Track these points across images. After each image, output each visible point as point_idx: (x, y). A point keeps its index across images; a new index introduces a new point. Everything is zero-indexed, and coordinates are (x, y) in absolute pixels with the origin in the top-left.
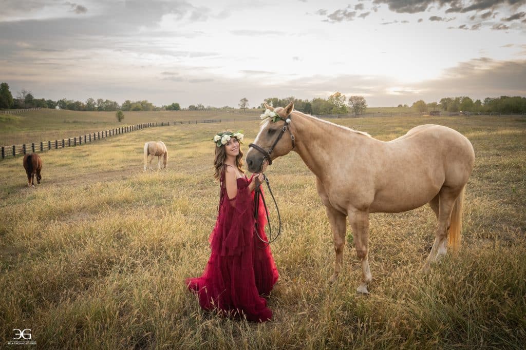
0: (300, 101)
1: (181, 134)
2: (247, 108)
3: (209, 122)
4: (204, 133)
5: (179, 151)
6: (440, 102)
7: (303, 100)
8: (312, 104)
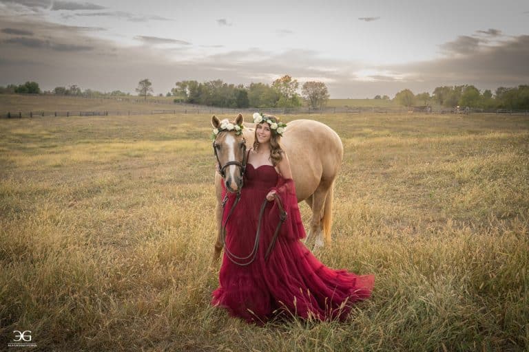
0: (231, 86)
1: (44, 132)
2: (149, 95)
3: (87, 114)
4: (80, 132)
5: (40, 157)
6: (434, 93)
7: (236, 85)
8: (248, 92)
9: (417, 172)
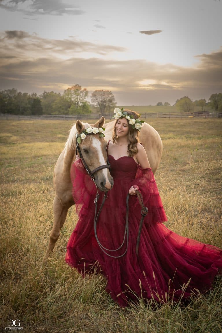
9: (212, 168)
